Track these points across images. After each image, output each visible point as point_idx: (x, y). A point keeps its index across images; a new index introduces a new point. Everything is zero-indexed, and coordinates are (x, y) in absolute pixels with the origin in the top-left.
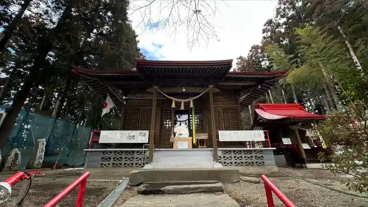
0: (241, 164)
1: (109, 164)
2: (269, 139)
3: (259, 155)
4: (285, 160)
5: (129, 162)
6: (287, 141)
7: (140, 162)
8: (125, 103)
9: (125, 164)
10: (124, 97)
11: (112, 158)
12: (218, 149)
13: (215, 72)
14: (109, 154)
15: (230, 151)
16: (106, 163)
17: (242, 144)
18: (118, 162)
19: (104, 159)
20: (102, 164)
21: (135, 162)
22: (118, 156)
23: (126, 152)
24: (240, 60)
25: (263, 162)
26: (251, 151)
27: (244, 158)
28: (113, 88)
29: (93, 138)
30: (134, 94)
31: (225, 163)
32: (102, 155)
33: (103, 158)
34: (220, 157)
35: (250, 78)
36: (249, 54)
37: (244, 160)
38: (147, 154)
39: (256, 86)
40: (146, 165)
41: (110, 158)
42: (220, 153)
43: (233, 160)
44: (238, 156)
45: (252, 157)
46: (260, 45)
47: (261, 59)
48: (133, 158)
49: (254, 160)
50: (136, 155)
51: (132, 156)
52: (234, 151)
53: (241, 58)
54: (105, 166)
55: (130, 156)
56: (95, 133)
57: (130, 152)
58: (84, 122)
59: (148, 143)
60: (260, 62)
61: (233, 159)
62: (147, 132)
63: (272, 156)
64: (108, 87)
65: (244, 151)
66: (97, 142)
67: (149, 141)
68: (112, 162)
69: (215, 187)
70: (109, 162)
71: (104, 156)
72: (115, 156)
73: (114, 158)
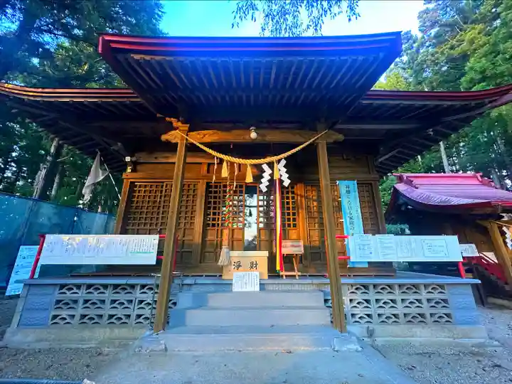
0: (394, 319)
1: (73, 317)
3: (436, 296)
5: (120, 312)
7: (146, 312)
9: (111, 317)
10: (128, 159)
11: (81, 302)
14: (75, 290)
15: (366, 286)
16: (64, 313)
18: (93, 312)
19: (60, 305)
20: (55, 317)
21: (134, 311)
22: (96, 296)
23: (116, 286)
25: (448, 315)
27: (399, 304)
30: (151, 153)
31: (353, 315)
32: (57, 294)
33: (58, 302)
37: (400, 309)
41: (76, 302)
43: (374, 309)
44: (385, 297)
45: (419, 302)
48: (131, 301)
49: (426, 309)
50: (138, 294)
51: (129, 297)
52: (376, 286)
54: (62, 322)
55: (122, 297)
57: (123, 287)
61: (373, 305)
64: (96, 136)
68: (80, 310)
70: (71, 312)
71: (61, 297)
72: (89, 297)
73: (86, 301)
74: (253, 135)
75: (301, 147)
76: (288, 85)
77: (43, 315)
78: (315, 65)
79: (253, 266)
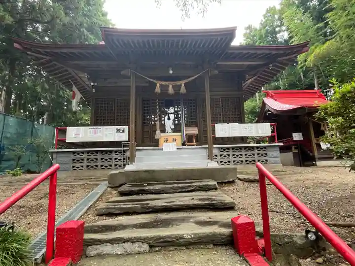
0: (241, 163)
1: (82, 167)
2: (276, 134)
3: (262, 152)
4: (292, 158)
5: (106, 164)
6: (297, 137)
7: (119, 163)
8: (94, 91)
9: (102, 166)
10: (92, 84)
11: (85, 160)
12: (214, 146)
13: (212, 46)
14: (81, 154)
15: (228, 148)
16: (78, 165)
17: (243, 139)
18: (92, 164)
19: (75, 161)
20: (73, 167)
21: (113, 163)
22: (92, 157)
23: (102, 152)
24: (248, 31)
25: (266, 160)
26: (253, 148)
27: (244, 156)
28: (76, 72)
29: (57, 137)
30: (106, 79)
31: (221, 162)
32: (72, 156)
34: (216, 156)
35: (260, 54)
36: (262, 20)
37: (244, 158)
38: (128, 154)
39: (266, 65)
40: (127, 166)
41: (82, 160)
42: (215, 151)
43: (231, 159)
44: (237, 153)
45: (254, 154)
46: (278, 7)
47: (277, 29)
48: (111, 159)
49: (256, 158)
50: (114, 155)
51: (110, 157)
52: (233, 148)
53: (249, 27)
54: (78, 169)
55: (106, 157)
56: (60, 130)
57: (106, 152)
58: (43, 120)
59: (129, 141)
60: (276, 33)
61: (231, 157)
62: (126, 128)
63: (278, 153)
64: (69, 69)
65: (245, 148)
66: (64, 141)
67: (129, 139)
68: (85, 163)
69: (208, 185)
70: (82, 164)
71: (74, 158)
72: (89, 157)
73: (88, 159)
74: (171, 72)
75: (191, 79)
76: (194, 54)
77: (67, 166)
78: (199, 41)
79: (174, 140)
